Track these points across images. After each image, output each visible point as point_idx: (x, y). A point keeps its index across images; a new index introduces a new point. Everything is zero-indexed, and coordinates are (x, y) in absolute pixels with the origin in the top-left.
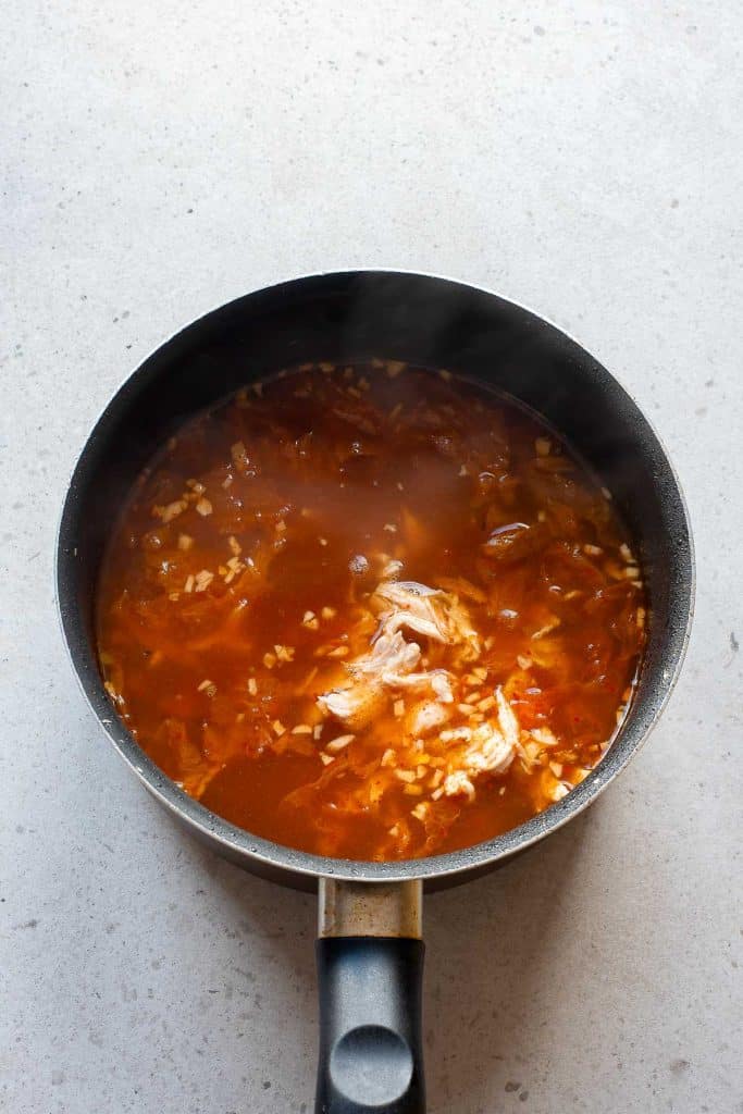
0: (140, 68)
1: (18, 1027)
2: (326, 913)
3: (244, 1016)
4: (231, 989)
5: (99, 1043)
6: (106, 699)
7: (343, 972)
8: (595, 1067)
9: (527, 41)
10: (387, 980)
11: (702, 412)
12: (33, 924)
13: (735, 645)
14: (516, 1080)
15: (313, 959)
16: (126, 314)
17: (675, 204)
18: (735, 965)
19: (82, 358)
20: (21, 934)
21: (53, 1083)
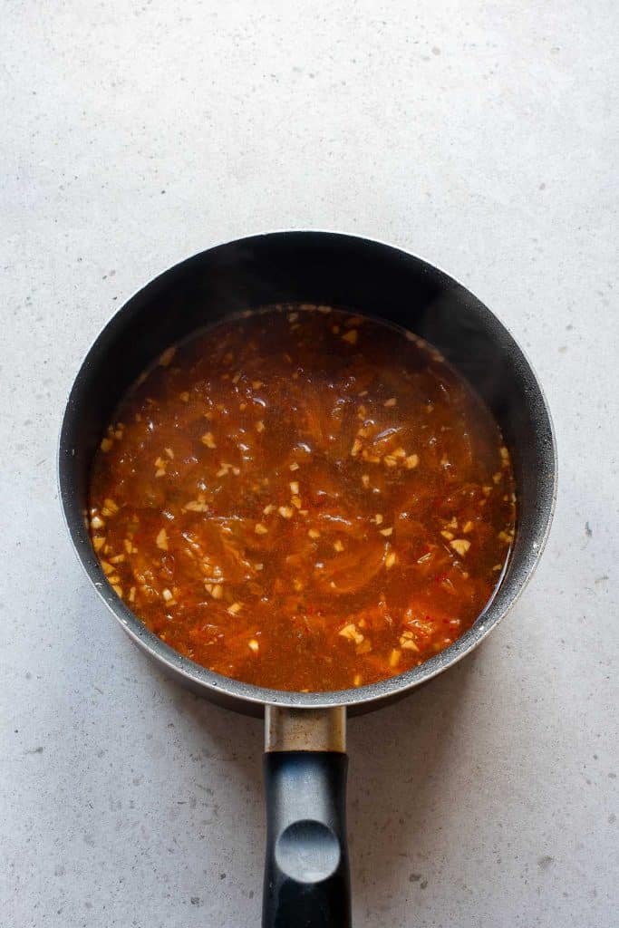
0: (124, 81)
1: (28, 830)
2: (271, 733)
3: (205, 822)
4: (195, 800)
5: (92, 843)
6: (97, 566)
7: (284, 778)
8: (479, 862)
9: (427, 59)
10: (319, 785)
11: (563, 349)
12: (40, 750)
13: (589, 532)
14: (417, 872)
15: (260, 768)
16: (113, 273)
17: (542, 187)
18: (589, 782)
19: (78, 307)
20: (31, 758)
21: (56, 874)
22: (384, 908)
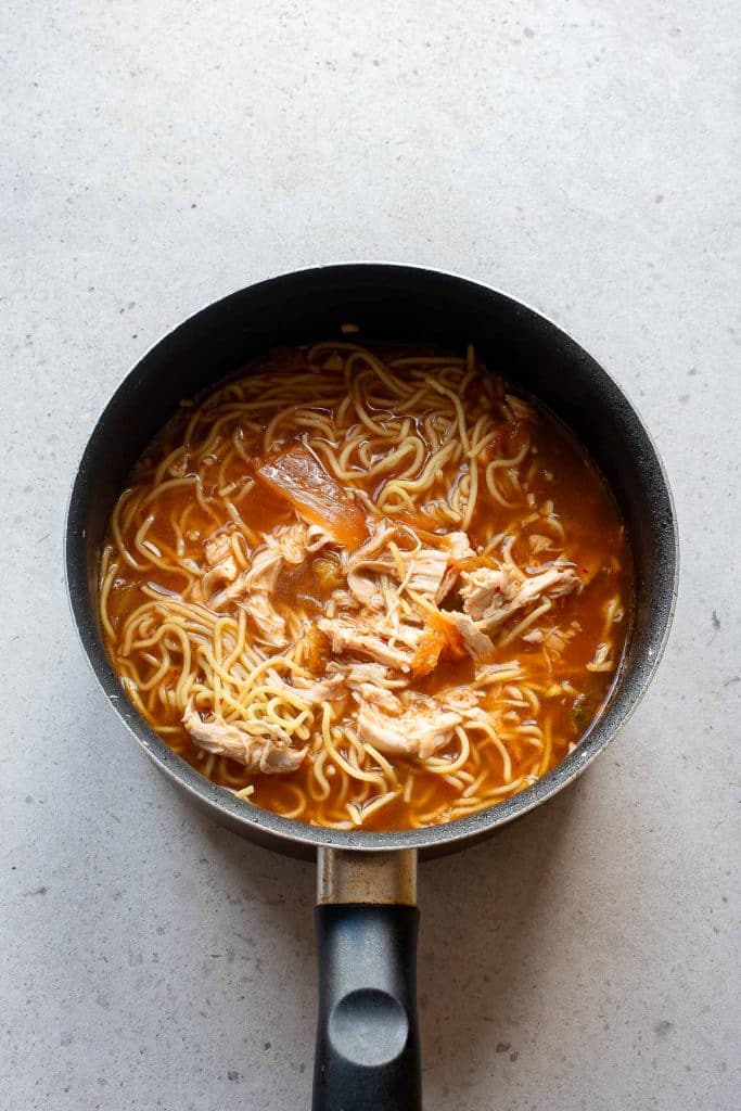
0: (145, 69)
1: (28, 989)
2: (324, 881)
3: (245, 980)
4: (233, 953)
5: (106, 1005)
6: (113, 676)
8: (583, 1029)
9: (517, 42)
11: (685, 399)
12: (43, 891)
13: (717, 623)
14: (506, 1041)
15: (312, 924)
16: (132, 305)
17: (659, 199)
18: (716, 931)
19: (89, 347)
20: (30, 900)
21: (62, 1044)
22: (465, 1085)
